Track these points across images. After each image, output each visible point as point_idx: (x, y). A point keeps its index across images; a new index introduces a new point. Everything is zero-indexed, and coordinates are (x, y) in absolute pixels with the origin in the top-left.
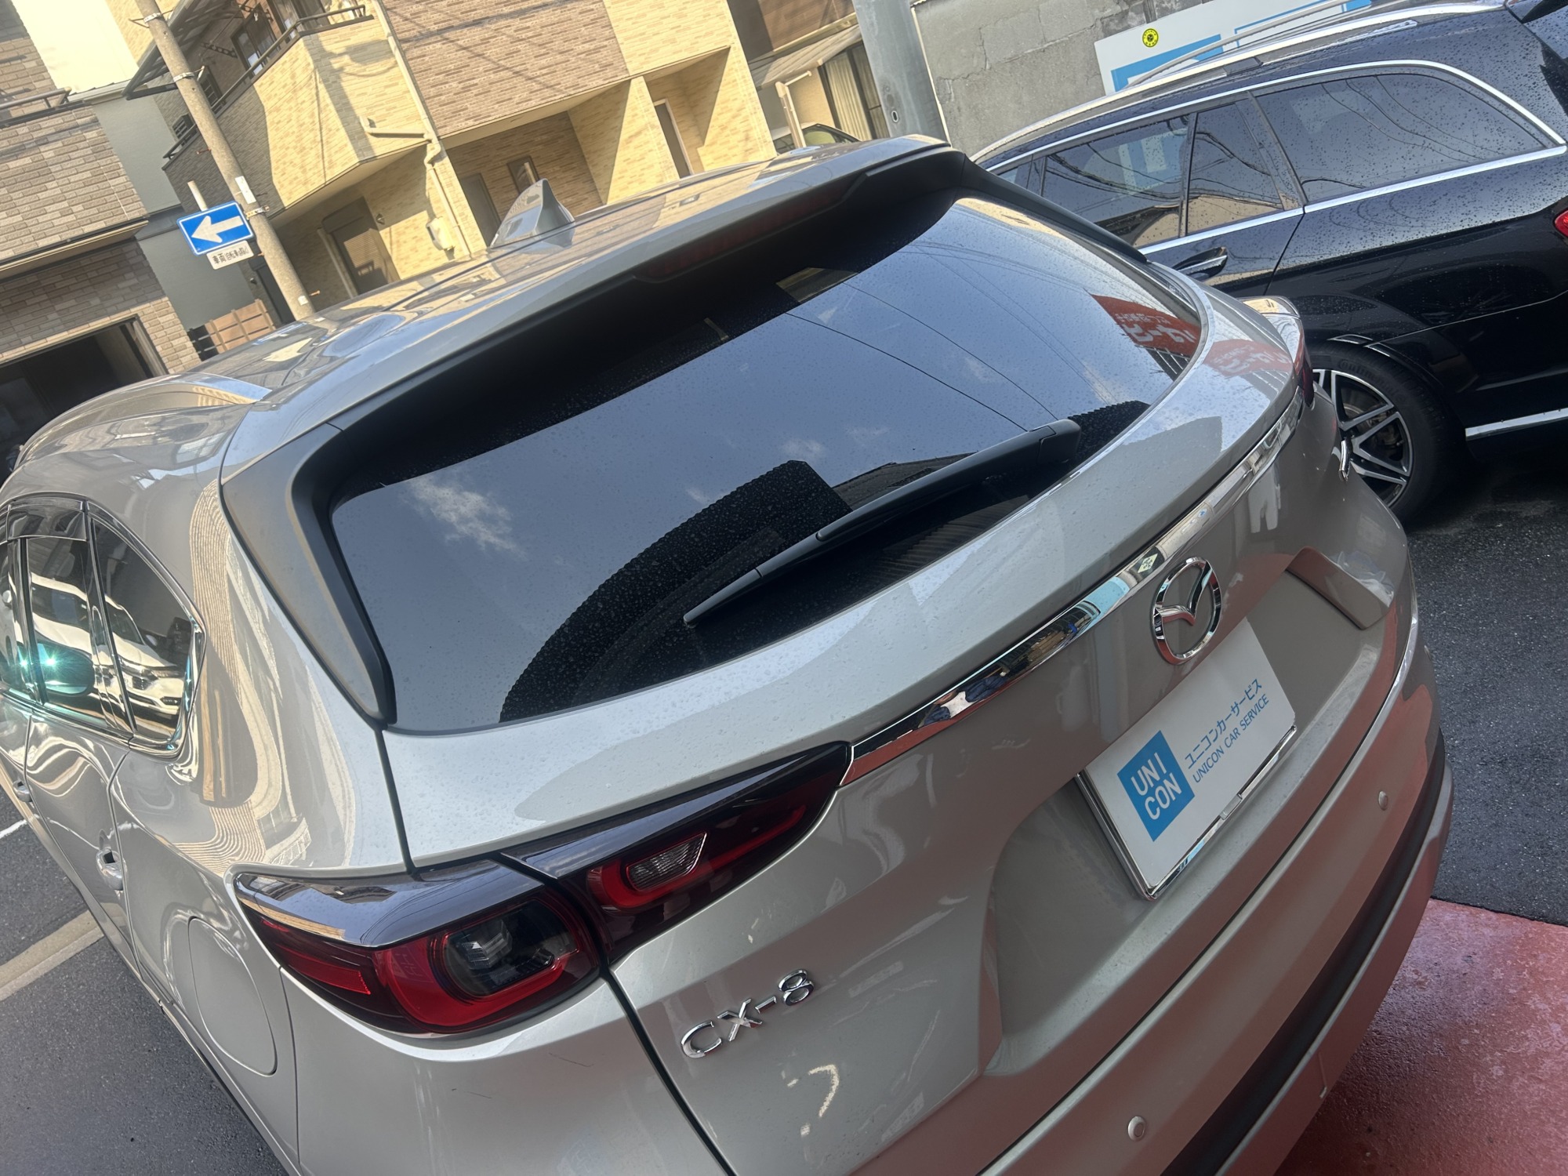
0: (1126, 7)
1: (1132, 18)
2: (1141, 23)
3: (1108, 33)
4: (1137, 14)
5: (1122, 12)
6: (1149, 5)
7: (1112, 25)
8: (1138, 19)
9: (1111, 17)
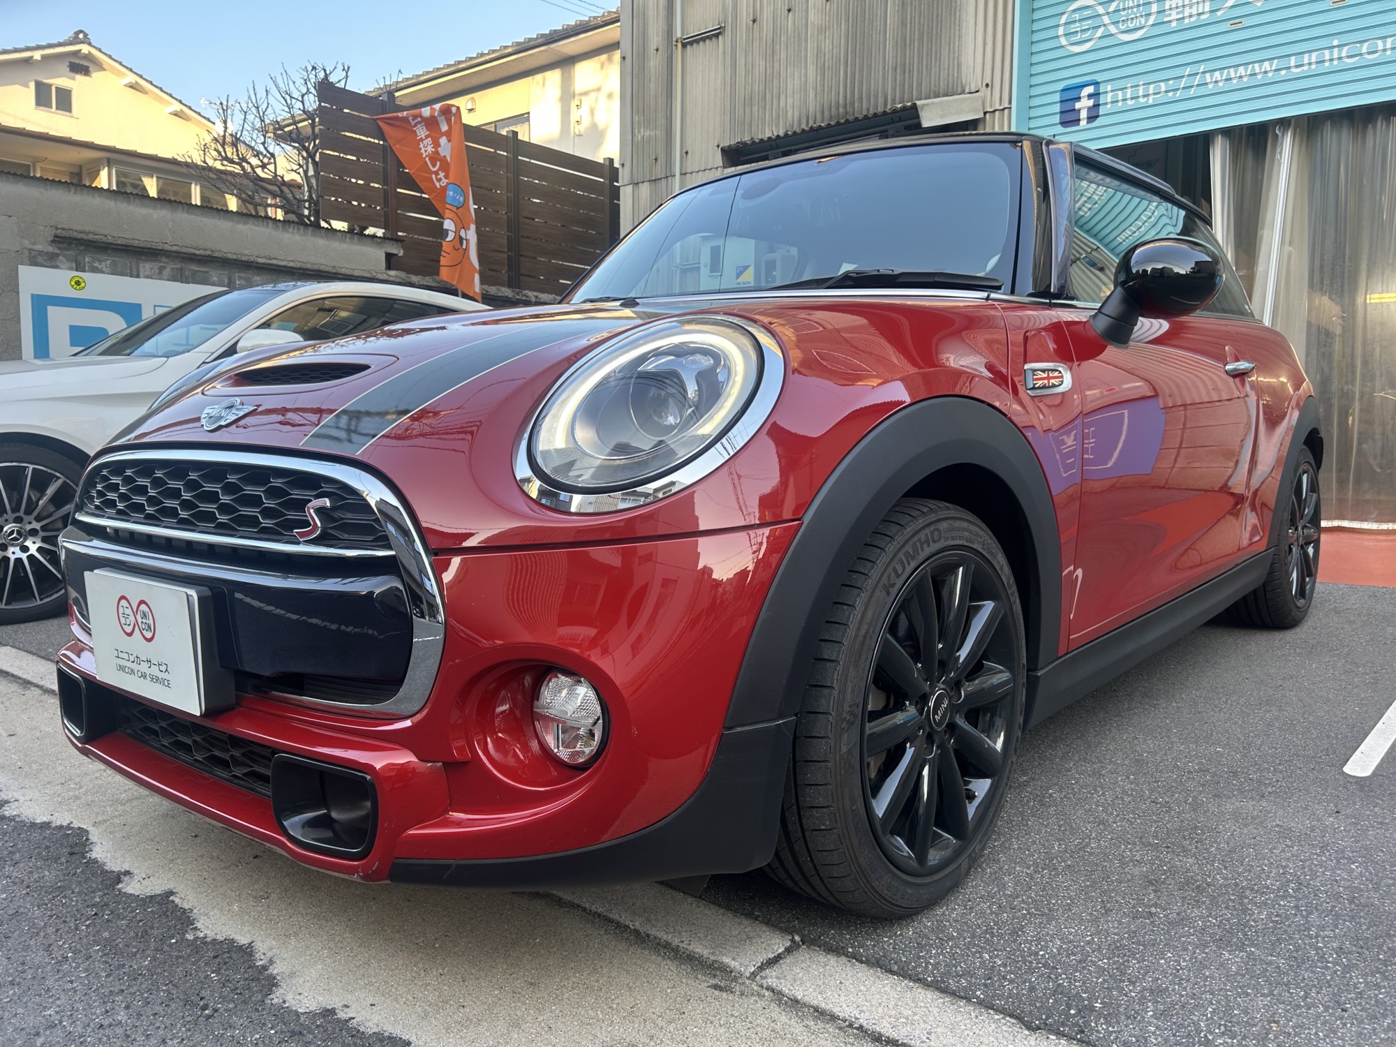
0: (59, 252)
1: (61, 261)
2: (70, 269)
3: (34, 263)
4: (68, 260)
5: (53, 253)
6: (79, 258)
7: (40, 259)
8: (68, 264)
9: (40, 253)
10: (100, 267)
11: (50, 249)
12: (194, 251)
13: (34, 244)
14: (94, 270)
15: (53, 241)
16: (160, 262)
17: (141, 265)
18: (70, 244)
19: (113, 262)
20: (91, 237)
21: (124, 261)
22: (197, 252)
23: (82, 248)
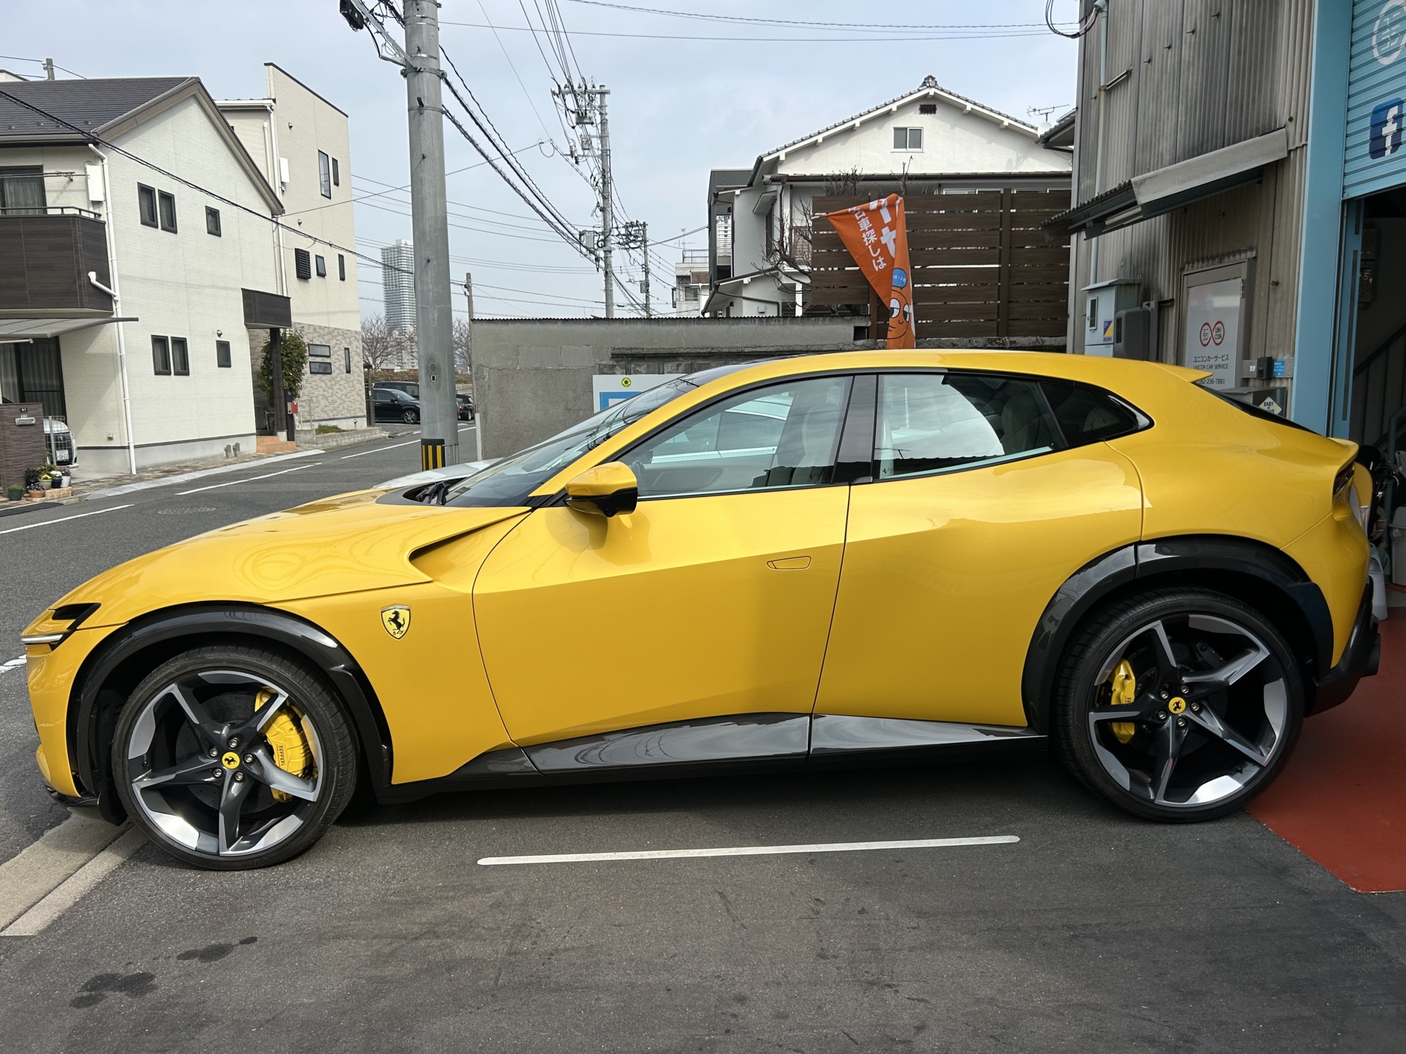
0: (616, 363)
1: (617, 370)
2: (622, 374)
3: (602, 373)
4: (621, 368)
5: (612, 365)
6: (628, 366)
7: (605, 370)
8: (621, 371)
9: (605, 366)
10: (640, 370)
11: (611, 363)
12: (699, 351)
13: (602, 360)
14: (637, 372)
15: (612, 357)
16: (678, 361)
17: (665, 365)
18: (622, 357)
19: (648, 365)
20: (634, 351)
21: (654, 364)
22: (702, 351)
23: (630, 359)
